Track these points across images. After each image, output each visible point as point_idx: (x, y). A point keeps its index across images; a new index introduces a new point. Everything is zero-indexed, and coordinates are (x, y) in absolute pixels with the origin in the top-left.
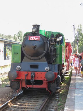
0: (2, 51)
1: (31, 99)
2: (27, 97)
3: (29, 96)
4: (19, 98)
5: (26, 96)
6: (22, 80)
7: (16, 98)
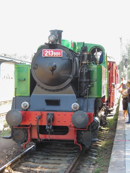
0: (12, 78)
1: (47, 159)
2: (42, 154)
3: (46, 154)
4: (27, 157)
5: (40, 153)
7: (20, 158)
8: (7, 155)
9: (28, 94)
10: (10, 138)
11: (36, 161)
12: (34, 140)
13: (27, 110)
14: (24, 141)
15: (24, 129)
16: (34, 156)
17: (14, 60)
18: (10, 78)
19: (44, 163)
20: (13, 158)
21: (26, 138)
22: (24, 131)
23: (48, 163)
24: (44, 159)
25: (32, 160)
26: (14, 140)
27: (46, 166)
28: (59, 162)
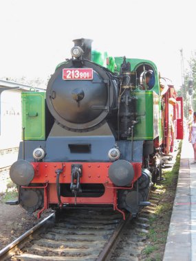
0: (18, 114)
1: (74, 234)
2: (65, 227)
3: (71, 226)
4: (42, 231)
5: (62, 224)
6: (49, 184)
7: (33, 234)
8: (13, 229)
9: (42, 136)
10: (17, 203)
11: (57, 237)
12: (52, 206)
13: (41, 160)
14: (37, 207)
15: (37, 189)
16: (53, 230)
17: (21, 87)
18: (16, 113)
19: (68, 240)
20: (21, 234)
21: (40, 203)
22: (38, 192)
23: (75, 240)
24: (69, 234)
25: (50, 236)
26: (23, 206)
27: (72, 244)
28: (91, 238)
